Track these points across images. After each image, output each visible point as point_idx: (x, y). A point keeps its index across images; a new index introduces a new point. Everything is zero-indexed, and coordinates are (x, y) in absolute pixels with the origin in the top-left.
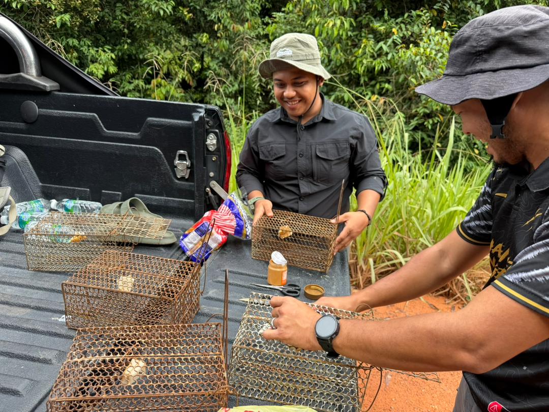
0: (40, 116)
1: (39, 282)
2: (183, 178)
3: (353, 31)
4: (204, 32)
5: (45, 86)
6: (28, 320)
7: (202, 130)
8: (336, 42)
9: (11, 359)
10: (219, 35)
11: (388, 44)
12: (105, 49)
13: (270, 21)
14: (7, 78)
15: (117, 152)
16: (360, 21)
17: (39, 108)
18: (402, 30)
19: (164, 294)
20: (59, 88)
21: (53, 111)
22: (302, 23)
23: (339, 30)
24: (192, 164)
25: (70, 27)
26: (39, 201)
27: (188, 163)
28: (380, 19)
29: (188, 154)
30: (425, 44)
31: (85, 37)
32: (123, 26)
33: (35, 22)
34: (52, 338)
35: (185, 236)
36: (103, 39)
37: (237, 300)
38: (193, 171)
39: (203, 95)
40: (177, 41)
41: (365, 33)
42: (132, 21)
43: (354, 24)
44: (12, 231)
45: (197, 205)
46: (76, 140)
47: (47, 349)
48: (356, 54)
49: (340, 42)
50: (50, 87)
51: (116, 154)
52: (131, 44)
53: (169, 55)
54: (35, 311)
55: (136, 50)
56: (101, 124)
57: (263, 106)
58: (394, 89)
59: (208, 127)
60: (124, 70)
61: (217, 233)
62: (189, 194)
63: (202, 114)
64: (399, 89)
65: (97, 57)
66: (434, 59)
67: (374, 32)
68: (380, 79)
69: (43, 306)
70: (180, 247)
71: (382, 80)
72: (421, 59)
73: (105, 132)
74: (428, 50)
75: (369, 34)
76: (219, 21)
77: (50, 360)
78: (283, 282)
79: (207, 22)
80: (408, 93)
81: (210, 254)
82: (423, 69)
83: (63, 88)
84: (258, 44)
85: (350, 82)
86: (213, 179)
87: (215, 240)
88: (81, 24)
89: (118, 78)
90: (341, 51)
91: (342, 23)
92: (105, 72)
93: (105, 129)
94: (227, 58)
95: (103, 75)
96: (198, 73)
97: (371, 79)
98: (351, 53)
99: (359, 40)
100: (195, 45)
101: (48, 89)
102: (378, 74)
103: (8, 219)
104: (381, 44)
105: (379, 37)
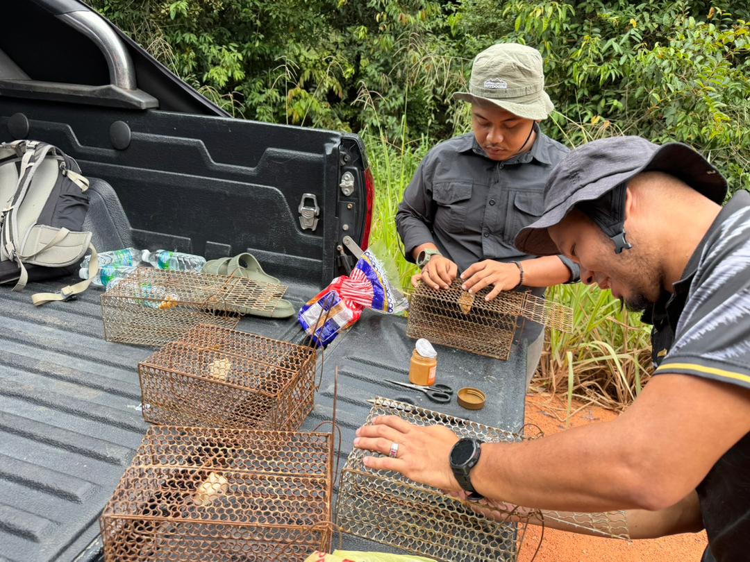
0: (133, 141)
1: (117, 357)
2: (308, 231)
3: (572, 22)
4: (361, 23)
5: (140, 103)
6: (98, 405)
7: (335, 166)
8: (544, 39)
9: (72, 454)
10: (381, 28)
11: (622, 41)
12: (231, 48)
13: (454, 9)
14: (94, 91)
15: (227, 192)
16: (583, 8)
17: (131, 131)
18: (644, 22)
19: (264, 388)
20: (157, 105)
21: (148, 135)
22: (498, 11)
23: (550, 22)
24: (321, 212)
25: (187, 18)
26: (128, 251)
27: (316, 210)
28: (613, 5)
29: (317, 198)
30: (679, 42)
31: (206, 31)
32: (254, 16)
33: (145, 11)
34: (124, 432)
35: (306, 308)
36: (229, 34)
37: (364, 401)
38: (323, 221)
39: (356, 112)
40: (325, 37)
41: (589, 26)
42: (267, 9)
43: (574, 13)
44: (92, 288)
45: (325, 267)
46: (176, 174)
47: (117, 445)
48: (573, 57)
49: (550, 39)
50: (147, 103)
51: (225, 195)
52: (264, 41)
53: (313, 56)
54: (108, 395)
55: (270, 48)
56: (208, 154)
57: (437, 127)
58: (627, 108)
59: (344, 163)
60: (254, 76)
61: (348, 306)
62: (316, 252)
63: (336, 146)
64: (634, 108)
65: (220, 57)
66: (691, 66)
67: (602, 24)
68: (606, 92)
69: (119, 389)
70: (299, 322)
71: (609, 94)
72: (670, 65)
73: (212, 165)
74: (682, 51)
75: (595, 26)
76: (383, 9)
77: (119, 460)
78: (429, 382)
79: (367, 10)
80: (647, 113)
81: (337, 334)
82: (671, 78)
83: (162, 105)
84: (434, 41)
85: (561, 96)
86: (347, 232)
87: (344, 317)
88: (201, 13)
89: (246, 86)
90: (552, 52)
91: (556, 11)
92: (229, 78)
93: (212, 161)
94: (390, 61)
95: (226, 82)
96: (351, 81)
97: (592, 93)
98: (566, 55)
99: (579, 36)
100: (348, 42)
101: (144, 107)
102: (603, 86)
103: (88, 272)
104: (612, 41)
105: (609, 32)
